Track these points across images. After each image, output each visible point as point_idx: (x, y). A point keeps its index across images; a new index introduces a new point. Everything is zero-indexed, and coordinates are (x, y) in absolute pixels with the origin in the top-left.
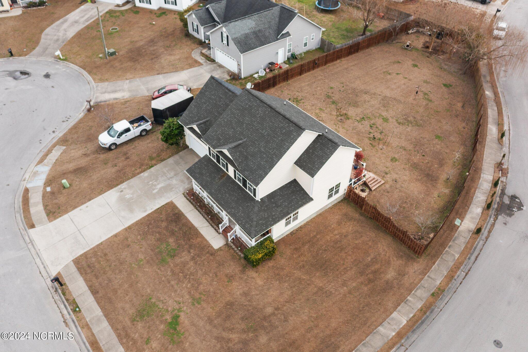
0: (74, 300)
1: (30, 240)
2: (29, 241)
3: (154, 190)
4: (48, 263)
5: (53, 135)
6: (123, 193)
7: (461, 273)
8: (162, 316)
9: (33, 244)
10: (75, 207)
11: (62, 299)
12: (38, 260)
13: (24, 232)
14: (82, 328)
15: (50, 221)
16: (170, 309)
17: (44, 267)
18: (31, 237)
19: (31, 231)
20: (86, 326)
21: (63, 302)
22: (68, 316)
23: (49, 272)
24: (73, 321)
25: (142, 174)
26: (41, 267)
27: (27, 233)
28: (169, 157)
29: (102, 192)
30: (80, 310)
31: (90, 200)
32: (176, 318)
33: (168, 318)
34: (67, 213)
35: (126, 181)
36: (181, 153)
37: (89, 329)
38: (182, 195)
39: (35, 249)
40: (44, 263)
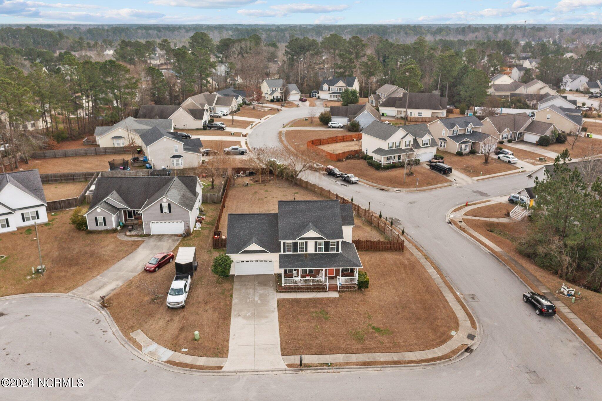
0: (319, 364)
1: (234, 372)
2: (235, 374)
3: (257, 302)
4: (271, 368)
5: (110, 333)
6: (242, 316)
7: (421, 248)
8: (368, 332)
9: (240, 372)
10: (228, 341)
11: (313, 369)
12: (261, 373)
13: (221, 374)
14: (347, 365)
15: (227, 357)
16: (366, 328)
17: (272, 371)
18: (232, 371)
19: (223, 369)
20: (347, 364)
21: (316, 369)
22: (331, 370)
23: (281, 369)
24: (337, 368)
25: (233, 302)
26: (270, 372)
27: (224, 372)
28: (233, 286)
29: (228, 326)
30: (331, 363)
31: (229, 332)
32: (374, 328)
33: (371, 330)
34: (228, 347)
35: (231, 310)
36: (234, 280)
37: (350, 363)
38: (278, 293)
39: (247, 372)
40: (268, 370)
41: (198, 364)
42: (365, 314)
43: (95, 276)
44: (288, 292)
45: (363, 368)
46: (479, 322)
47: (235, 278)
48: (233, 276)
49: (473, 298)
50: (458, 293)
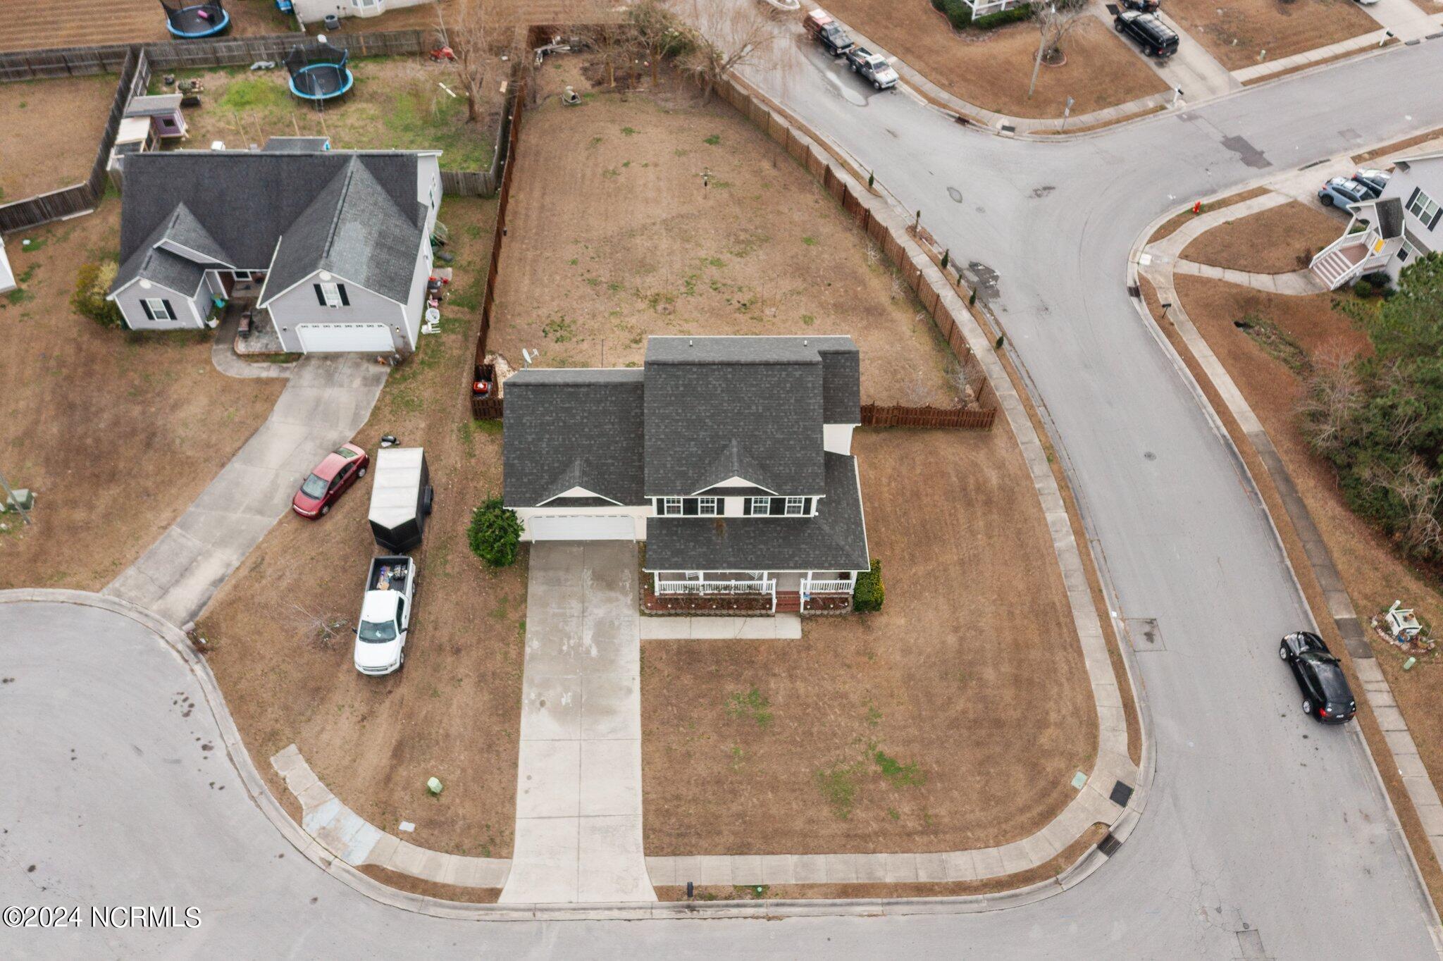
0: (735, 887)
1: (529, 910)
2: (529, 915)
4: (616, 899)
6: (548, 704)
8: (865, 775)
9: (542, 910)
10: (512, 799)
11: (718, 906)
12: (592, 915)
13: (496, 915)
14: (803, 896)
15: (510, 856)
16: (860, 758)
17: (620, 909)
18: (522, 906)
19: (503, 900)
20: (804, 890)
21: (727, 906)
22: (762, 911)
23: (640, 904)
24: (777, 905)
25: (528, 650)
26: (616, 914)
27: (504, 909)
28: (526, 587)
29: (513, 739)
30: (763, 887)
31: (515, 765)
32: (880, 758)
33: (873, 768)
34: (514, 818)
35: (521, 684)
36: (532, 563)
37: (811, 886)
38: (643, 618)
39: (559, 910)
40: (609, 905)
41: (441, 878)
42: (864, 704)
43: (164, 524)
44: (670, 615)
45: (841, 905)
46: (1150, 734)
47: (532, 551)
48: (527, 544)
49: (1150, 637)
50: (1114, 614)
